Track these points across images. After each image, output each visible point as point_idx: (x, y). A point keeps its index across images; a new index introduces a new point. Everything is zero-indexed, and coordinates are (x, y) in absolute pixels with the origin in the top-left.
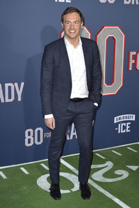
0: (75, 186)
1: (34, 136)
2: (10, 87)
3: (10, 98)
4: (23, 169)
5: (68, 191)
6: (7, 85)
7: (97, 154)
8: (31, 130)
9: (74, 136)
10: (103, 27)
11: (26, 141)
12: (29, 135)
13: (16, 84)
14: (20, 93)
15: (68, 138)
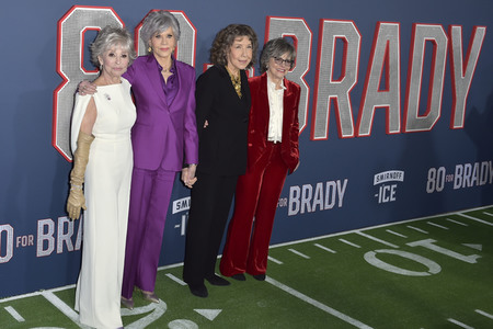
15: (70, 248)
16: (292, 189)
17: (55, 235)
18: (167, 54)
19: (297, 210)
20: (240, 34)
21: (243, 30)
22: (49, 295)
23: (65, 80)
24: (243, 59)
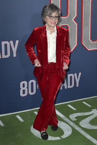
0: (65, 133)
1: (28, 88)
2: (6, 45)
3: (6, 54)
4: (18, 117)
5: (58, 138)
6: (3, 43)
7: (84, 103)
8: (25, 83)
9: (64, 87)
11: (21, 92)
12: (24, 86)
13: (11, 42)
14: (15, 50)
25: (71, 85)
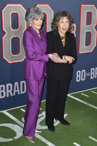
9: (17, 93)
10: (36, 5)
15: (12, 95)
16: (92, 69)
17: (6, 91)
18: (40, 28)
19: (94, 77)
20: (63, 16)
21: (64, 14)
22: (5, 112)
23: (5, 33)
24: (64, 28)
25: (23, 91)
